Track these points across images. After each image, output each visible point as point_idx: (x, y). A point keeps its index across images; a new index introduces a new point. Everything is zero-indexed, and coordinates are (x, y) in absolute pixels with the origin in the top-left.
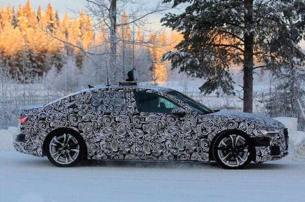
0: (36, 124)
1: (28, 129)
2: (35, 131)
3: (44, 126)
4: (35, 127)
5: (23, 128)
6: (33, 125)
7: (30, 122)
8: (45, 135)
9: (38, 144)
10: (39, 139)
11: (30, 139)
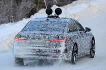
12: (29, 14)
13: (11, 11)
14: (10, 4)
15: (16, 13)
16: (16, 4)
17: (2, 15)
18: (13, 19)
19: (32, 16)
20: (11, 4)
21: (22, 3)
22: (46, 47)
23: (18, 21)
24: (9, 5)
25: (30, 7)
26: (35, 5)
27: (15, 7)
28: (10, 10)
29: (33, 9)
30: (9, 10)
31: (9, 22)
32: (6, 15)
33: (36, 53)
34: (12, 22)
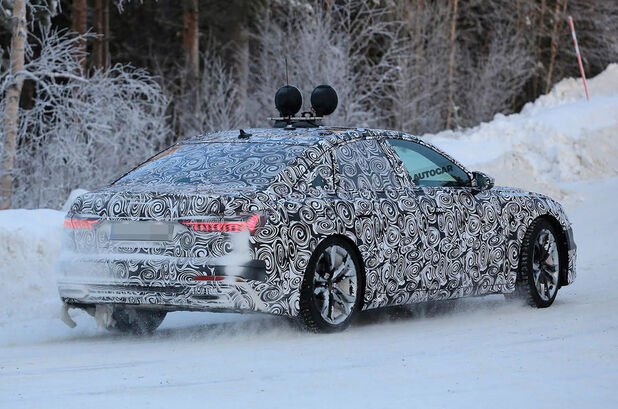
0: (285, 229)
1: (270, 244)
2: (287, 248)
3: (302, 234)
4: (284, 239)
5: (257, 245)
6: (279, 235)
7: (271, 227)
8: (307, 258)
9: (294, 283)
10: (297, 268)
11: (278, 272)
12: (519, 98)
13: (453, 88)
14: (446, 61)
15: (469, 95)
16: (470, 62)
17: (418, 103)
18: (458, 119)
19: (528, 106)
20: (452, 63)
21: (493, 57)
22: (172, 252)
23: (478, 124)
24: (442, 65)
25: (520, 72)
26: (540, 65)
27: (466, 73)
28: (447, 84)
29: (532, 79)
30: (441, 84)
31: (444, 127)
32: (432, 104)
33: (127, 281)
34: (453, 128)
